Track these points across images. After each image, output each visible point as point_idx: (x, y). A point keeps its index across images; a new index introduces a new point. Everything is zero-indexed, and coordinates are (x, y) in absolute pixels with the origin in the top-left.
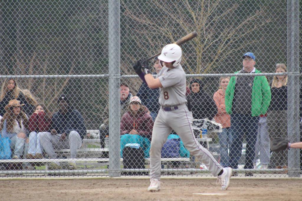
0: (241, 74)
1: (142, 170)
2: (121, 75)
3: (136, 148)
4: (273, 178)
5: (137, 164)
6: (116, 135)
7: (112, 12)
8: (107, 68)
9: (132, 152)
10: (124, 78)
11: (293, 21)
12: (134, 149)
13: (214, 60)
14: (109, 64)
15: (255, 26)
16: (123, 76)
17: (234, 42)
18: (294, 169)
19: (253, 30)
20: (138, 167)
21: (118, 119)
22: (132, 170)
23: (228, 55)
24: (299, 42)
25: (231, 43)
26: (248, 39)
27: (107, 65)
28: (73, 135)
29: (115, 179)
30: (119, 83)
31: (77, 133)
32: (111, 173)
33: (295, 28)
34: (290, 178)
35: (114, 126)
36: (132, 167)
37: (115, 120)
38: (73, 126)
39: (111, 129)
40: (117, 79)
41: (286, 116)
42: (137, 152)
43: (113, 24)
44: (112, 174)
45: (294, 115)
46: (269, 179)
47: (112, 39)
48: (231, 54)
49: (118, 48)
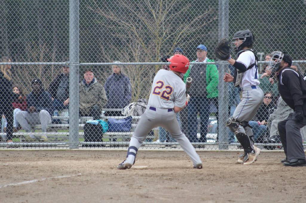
0: (197, 63)
1: (100, 143)
2: (80, 63)
3: (95, 124)
4: (206, 150)
5: (96, 138)
6: (75, 114)
7: (72, 9)
8: (68, 57)
9: (92, 128)
10: (82, 65)
11: (223, 18)
12: (94, 125)
13: (170, 51)
14: (70, 53)
15: (205, 22)
16: (81, 63)
17: (186, 35)
18: (224, 142)
19: (203, 25)
20: (97, 140)
21: (77, 100)
22: (93, 143)
23: (181, 46)
24: (228, 36)
25: (184, 37)
26: (199, 33)
27: (68, 54)
28: (43, 113)
29: (74, 150)
30: (78, 70)
31: (46, 111)
32: (71, 145)
33: (225, 24)
34: (220, 150)
35: (73, 106)
36: (89, 141)
37: (74, 101)
38: (43, 105)
39: (71, 108)
40: (76, 66)
41: (217, 99)
42: (96, 128)
43: (73, 20)
44: (71, 147)
45: (224, 97)
46: (202, 151)
47: (72, 32)
48: (184, 46)
49: (77, 40)
